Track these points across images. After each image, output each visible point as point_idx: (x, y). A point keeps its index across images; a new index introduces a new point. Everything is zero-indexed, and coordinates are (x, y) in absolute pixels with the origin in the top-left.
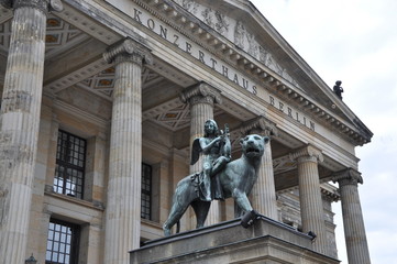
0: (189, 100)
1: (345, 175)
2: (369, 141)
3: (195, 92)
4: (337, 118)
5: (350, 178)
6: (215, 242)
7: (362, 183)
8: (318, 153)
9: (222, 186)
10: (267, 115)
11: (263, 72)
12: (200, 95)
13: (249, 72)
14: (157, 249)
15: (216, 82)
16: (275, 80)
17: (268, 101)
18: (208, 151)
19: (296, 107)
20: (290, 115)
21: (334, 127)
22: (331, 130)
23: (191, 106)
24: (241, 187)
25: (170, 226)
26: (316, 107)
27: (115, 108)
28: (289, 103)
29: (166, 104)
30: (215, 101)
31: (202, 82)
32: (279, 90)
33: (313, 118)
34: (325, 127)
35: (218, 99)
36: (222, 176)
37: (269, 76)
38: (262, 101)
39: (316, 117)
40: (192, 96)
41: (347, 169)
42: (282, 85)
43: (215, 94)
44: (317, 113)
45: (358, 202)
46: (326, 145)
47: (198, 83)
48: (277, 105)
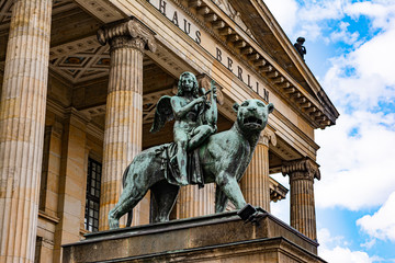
0: (110, 41)
1: (300, 166)
2: (333, 123)
3: (120, 30)
4: (299, 88)
5: (305, 171)
6: (196, 242)
7: (319, 179)
8: (270, 133)
9: (202, 166)
10: (211, 74)
11: (212, 13)
12: (128, 36)
13: (193, 11)
14: (105, 245)
15: (150, 19)
16: (227, 26)
17: (215, 54)
18: (183, 117)
19: (248, 68)
20: (240, 77)
21: (293, 99)
22: (288, 104)
23: (112, 50)
24: (231, 170)
25: (118, 216)
26: (274, 70)
27: (12, 41)
28: (239, 60)
29: (74, 44)
30: (147, 47)
31: (132, 18)
32: (229, 41)
33: (268, 85)
34: (282, 98)
35: (152, 44)
36: (203, 152)
37: (220, 19)
38: (206, 53)
39: (272, 83)
40: (116, 36)
41: (303, 158)
42: (235, 34)
43: (147, 36)
44: (274, 78)
45: (313, 204)
46: (280, 123)
47: (126, 19)
48: (225, 61)
